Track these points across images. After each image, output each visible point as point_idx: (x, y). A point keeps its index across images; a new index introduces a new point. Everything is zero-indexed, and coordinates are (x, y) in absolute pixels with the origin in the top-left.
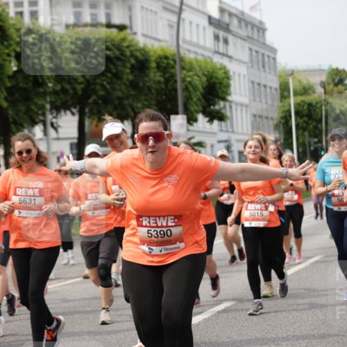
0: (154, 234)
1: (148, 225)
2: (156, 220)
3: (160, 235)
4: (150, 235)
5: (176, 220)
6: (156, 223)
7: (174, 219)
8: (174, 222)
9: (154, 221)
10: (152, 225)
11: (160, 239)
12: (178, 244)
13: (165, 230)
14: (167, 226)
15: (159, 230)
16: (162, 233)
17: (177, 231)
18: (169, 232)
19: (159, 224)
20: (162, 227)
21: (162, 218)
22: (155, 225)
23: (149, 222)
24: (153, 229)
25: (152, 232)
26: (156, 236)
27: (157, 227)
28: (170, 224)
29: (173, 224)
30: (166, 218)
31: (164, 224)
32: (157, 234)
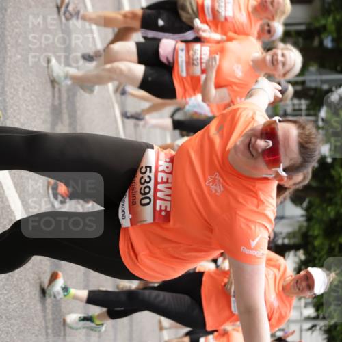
0: (145, 176)
1: (160, 169)
2: (167, 182)
3: (143, 186)
4: (143, 170)
5: (163, 213)
6: (163, 182)
7: (165, 210)
8: (161, 211)
9: (165, 180)
10: (160, 175)
11: (138, 186)
12: (128, 216)
13: (151, 195)
14: (156, 198)
15: (151, 185)
16: (147, 190)
17: (147, 214)
18: (147, 201)
19: (160, 187)
20: (156, 190)
21: (169, 192)
22: (159, 180)
23: (163, 171)
24: (152, 175)
25: (148, 173)
26: (143, 181)
27: (156, 183)
28: (159, 202)
29: (158, 208)
30: (169, 198)
31: (159, 194)
32: (146, 182)
